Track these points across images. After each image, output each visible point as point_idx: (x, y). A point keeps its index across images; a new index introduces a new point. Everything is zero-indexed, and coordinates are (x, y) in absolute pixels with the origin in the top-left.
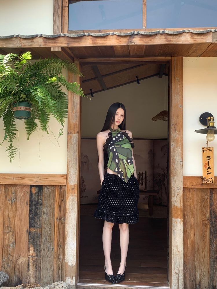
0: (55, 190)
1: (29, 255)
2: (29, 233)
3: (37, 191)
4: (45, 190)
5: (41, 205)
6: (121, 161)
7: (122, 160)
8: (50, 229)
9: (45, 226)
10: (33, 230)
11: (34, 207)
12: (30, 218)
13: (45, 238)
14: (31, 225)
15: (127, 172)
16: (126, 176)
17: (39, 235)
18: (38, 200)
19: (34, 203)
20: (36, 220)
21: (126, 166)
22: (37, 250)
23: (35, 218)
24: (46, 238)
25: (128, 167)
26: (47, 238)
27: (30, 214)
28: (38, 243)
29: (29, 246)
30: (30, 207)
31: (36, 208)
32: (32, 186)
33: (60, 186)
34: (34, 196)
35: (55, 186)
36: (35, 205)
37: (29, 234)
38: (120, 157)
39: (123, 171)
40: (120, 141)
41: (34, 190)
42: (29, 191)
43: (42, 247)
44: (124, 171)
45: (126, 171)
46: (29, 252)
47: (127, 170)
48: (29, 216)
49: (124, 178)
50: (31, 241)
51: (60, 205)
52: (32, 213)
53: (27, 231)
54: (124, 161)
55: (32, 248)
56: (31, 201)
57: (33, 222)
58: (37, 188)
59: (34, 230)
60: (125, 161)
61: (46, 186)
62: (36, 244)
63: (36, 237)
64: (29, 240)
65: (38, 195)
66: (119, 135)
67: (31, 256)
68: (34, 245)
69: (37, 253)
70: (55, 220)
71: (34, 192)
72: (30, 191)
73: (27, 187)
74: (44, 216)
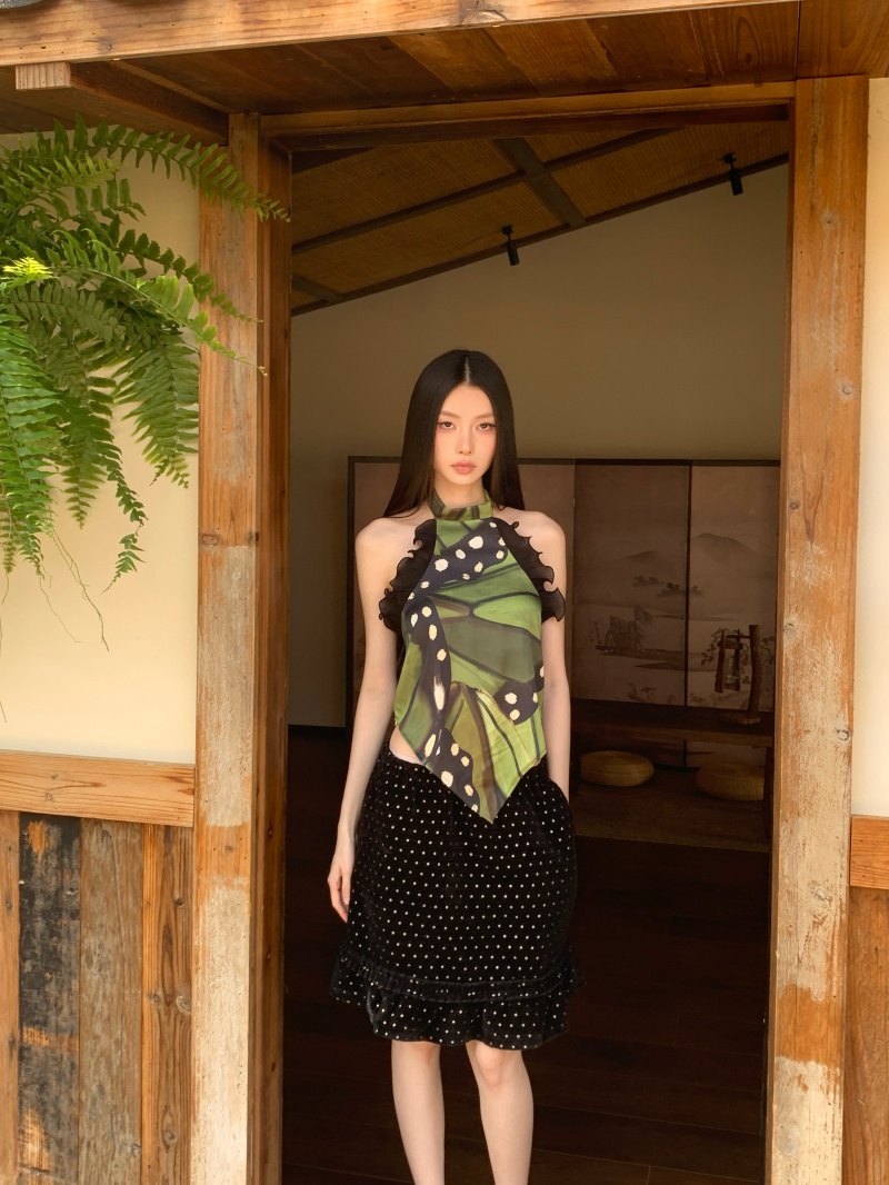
0: (142, 846)
1: (23, 1165)
2: (22, 1053)
3: (53, 842)
4: (92, 843)
5: (75, 915)
6: (462, 697)
7: (472, 692)
8: (118, 1043)
9: (98, 1028)
10: (38, 1040)
11: (40, 925)
12: (22, 977)
13: (94, 1089)
14: (28, 1014)
15: (495, 759)
16: (490, 781)
17: (66, 1066)
18: (60, 889)
19: (39, 903)
20: (51, 989)
21: (490, 728)
22: (59, 1143)
23: (46, 982)
24: (101, 1088)
25: (504, 735)
26: (108, 1088)
27: (23, 958)
28: (64, 1106)
29: (20, 1120)
30: (22, 922)
31: (53, 932)
32: (27, 818)
33: (168, 828)
34: (39, 870)
35: (142, 825)
36: (45, 914)
37: (21, 1058)
38: (462, 672)
39: (469, 757)
40: (476, 577)
41: (41, 840)
42: (16, 838)
43: (85, 1132)
44: (477, 752)
45: (487, 754)
46: (21, 1149)
47: (494, 751)
48: (21, 968)
49: (475, 791)
50: (31, 1092)
51: (167, 927)
52: (34, 956)
53: (12, 1043)
54: (482, 696)
55: (34, 1131)
56: (27, 894)
57: (35, 998)
58: (55, 831)
59: (45, 1043)
60: (486, 698)
61: (97, 822)
62: (52, 1110)
63: (52, 1079)
64: (22, 1087)
65: (60, 867)
66: (477, 543)
67: (34, 1169)
68: (42, 1111)
69: (58, 1159)
70: (146, 1000)
71: (38, 848)
72: (23, 841)
73: (6, 819)
74: (92, 975)
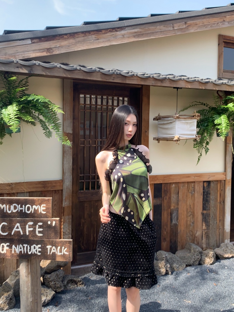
0: (218, 183)
1: (203, 230)
2: (203, 214)
3: (207, 185)
4: (212, 184)
5: (210, 194)
8: (215, 210)
9: (212, 209)
10: (205, 212)
11: (205, 196)
12: (203, 204)
13: (212, 217)
14: (204, 209)
17: (208, 215)
18: (208, 191)
20: (207, 205)
22: (207, 225)
23: (206, 204)
24: (213, 216)
27: (203, 201)
28: (208, 220)
29: (202, 224)
30: (203, 196)
31: (207, 197)
32: (204, 182)
33: (221, 180)
34: (205, 189)
35: (218, 181)
37: (203, 215)
41: (205, 185)
42: (203, 185)
43: (210, 223)
46: (203, 227)
48: (203, 202)
50: (204, 219)
51: (221, 193)
52: (204, 201)
53: (201, 213)
55: (204, 225)
56: (204, 192)
57: (205, 206)
58: (207, 183)
61: (212, 181)
62: (206, 221)
63: (206, 217)
64: (203, 219)
65: (208, 188)
67: (204, 230)
68: (205, 222)
69: (207, 228)
70: (218, 204)
71: (205, 186)
72: (204, 185)
73: (201, 182)
74: (211, 201)
